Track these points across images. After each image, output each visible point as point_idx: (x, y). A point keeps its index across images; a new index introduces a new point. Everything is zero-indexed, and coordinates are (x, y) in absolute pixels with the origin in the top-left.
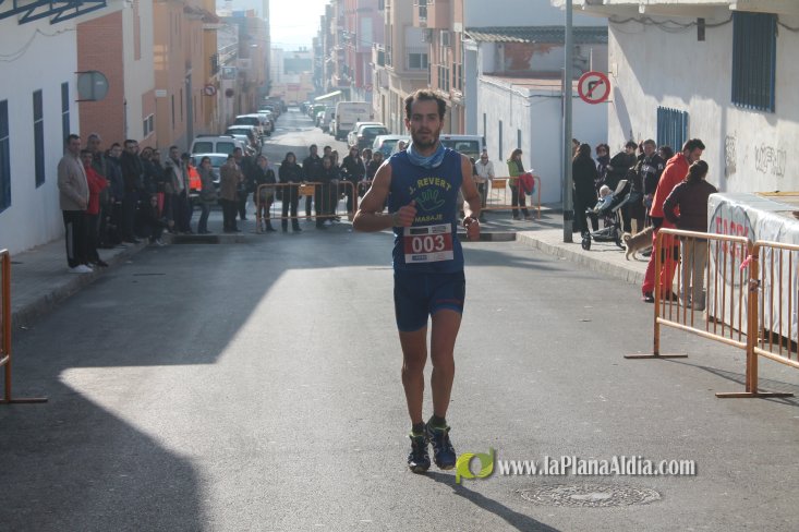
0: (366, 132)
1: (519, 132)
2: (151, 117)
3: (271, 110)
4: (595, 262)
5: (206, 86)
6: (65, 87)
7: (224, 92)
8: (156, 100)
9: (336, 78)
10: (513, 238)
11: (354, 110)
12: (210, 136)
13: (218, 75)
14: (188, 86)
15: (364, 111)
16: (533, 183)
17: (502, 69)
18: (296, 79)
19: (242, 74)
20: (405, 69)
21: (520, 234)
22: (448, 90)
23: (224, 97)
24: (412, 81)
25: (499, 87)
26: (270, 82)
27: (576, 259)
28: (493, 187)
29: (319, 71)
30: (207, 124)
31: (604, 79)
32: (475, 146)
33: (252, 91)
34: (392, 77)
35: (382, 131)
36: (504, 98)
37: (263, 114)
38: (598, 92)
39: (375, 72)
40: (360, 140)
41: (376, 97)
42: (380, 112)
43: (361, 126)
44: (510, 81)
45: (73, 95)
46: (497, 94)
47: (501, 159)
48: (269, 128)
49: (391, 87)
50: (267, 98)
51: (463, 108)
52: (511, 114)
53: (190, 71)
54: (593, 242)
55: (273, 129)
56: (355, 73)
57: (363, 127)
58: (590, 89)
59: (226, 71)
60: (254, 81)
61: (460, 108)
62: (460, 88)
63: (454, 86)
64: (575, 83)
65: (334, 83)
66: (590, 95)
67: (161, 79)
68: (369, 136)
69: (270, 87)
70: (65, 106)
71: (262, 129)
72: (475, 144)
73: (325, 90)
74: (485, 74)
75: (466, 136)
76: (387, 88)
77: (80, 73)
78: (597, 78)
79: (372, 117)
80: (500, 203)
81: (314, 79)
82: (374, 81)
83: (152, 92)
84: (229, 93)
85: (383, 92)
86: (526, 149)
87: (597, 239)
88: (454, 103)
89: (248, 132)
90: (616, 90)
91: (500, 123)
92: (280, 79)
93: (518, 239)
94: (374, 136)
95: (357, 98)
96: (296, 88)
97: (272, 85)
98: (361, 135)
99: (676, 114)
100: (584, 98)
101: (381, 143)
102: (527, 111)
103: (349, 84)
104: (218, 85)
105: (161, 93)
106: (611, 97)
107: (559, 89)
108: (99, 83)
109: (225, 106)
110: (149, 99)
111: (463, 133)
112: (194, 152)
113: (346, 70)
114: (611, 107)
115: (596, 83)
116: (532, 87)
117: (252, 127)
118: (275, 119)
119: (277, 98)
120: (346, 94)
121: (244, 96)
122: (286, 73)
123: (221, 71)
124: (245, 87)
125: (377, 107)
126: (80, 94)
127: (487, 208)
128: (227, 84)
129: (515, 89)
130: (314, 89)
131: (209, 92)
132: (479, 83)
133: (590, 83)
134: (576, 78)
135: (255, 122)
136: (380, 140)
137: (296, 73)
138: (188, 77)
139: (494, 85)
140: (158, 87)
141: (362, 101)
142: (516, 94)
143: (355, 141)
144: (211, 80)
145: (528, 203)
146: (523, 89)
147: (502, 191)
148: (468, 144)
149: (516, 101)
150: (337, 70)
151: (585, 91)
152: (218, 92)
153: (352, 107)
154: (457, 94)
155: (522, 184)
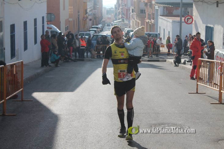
0: (128, 31)
1: (169, 32)
2: (68, 26)
3: (102, 25)
4: (186, 68)
5: (84, 18)
6: (43, 18)
7: (89, 19)
8: (69, 21)
9: (120, 16)
10: (165, 61)
11: (125, 25)
12: (85, 31)
13: (87, 15)
14: (79, 18)
15: (127, 25)
16: (172, 46)
17: (165, 14)
18: (110, 16)
19: (94, 14)
20: (139, 14)
21: (167, 60)
22: (150, 20)
23: (89, 21)
24: (141, 17)
25: (164, 19)
26: (102, 17)
27: (181, 67)
28: (161, 47)
29: (116, 14)
30: (84, 28)
31: (192, 18)
32: (157, 36)
33: (97, 19)
34: (136, 16)
35: (132, 31)
36: (165, 22)
37: (100, 26)
38: (190, 21)
39: (131, 14)
40: (126, 33)
41: (131, 21)
42: (132, 26)
43: (126, 29)
44: (167, 17)
45: (45, 20)
46: (164, 21)
47: (164, 39)
48: (101, 30)
49: (135, 19)
50: (101, 21)
51: (154, 25)
52: (167, 27)
53: (79, 14)
54: (186, 62)
55: (102, 30)
56: (126, 15)
57: (127, 30)
58: (188, 20)
59: (90, 14)
60: (98, 16)
61: (153, 25)
62: (154, 19)
63: (152, 19)
64: (184, 18)
65: (120, 18)
66: (187, 22)
67: (71, 15)
68: (128, 32)
69: (102, 18)
70: (43, 23)
71: (99, 30)
72: (157, 35)
73: (118, 19)
74: (160, 15)
75: (155, 33)
76: (134, 19)
77: (48, 14)
78: (190, 17)
79: (130, 27)
80: (163, 51)
81: (115, 16)
82: (131, 17)
83: (68, 19)
84: (90, 20)
85: (133, 20)
86: (171, 37)
87: (187, 62)
88: (152, 23)
89: (95, 31)
90: (195, 21)
91: (164, 29)
92: (105, 16)
93: (167, 61)
94: (130, 32)
95: (126, 22)
96: (109, 18)
97: (103, 17)
98: (126, 32)
99: (210, 27)
100: (186, 23)
101: (131, 34)
102: (171, 26)
103: (124, 18)
104: (87, 18)
105: (71, 19)
106: (193, 22)
107: (179, 20)
108: (53, 16)
109: (89, 23)
110: (67, 21)
111: (154, 32)
112: (79, 36)
113: (123, 14)
114: (193, 25)
115: (189, 19)
116: (173, 19)
117: (96, 29)
118: (103, 27)
119: (104, 21)
120: (123, 20)
121: (95, 20)
122: (107, 14)
123: (88, 14)
124: (95, 18)
125: (131, 24)
126: (47, 20)
127: (160, 53)
128: (90, 17)
129: (168, 20)
130: (115, 19)
131: (84, 19)
132: (159, 18)
133: (188, 19)
134: (184, 17)
135: (97, 28)
136: (131, 33)
137: (110, 14)
138: (79, 15)
139: (163, 19)
140: (70, 17)
141: (128, 23)
142: (169, 21)
143: (125, 34)
144: (85, 16)
145: (171, 52)
146: (170, 20)
147: (163, 48)
148: (155, 35)
149: (168, 23)
150: (121, 14)
151: (186, 21)
152: (87, 19)
153: (124, 24)
154: (153, 21)
155: (169, 46)
